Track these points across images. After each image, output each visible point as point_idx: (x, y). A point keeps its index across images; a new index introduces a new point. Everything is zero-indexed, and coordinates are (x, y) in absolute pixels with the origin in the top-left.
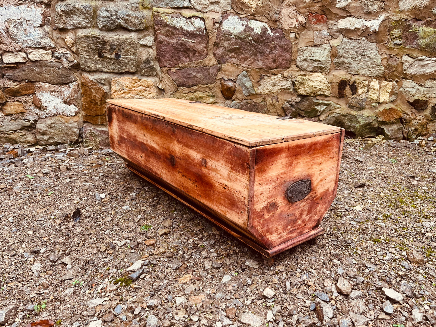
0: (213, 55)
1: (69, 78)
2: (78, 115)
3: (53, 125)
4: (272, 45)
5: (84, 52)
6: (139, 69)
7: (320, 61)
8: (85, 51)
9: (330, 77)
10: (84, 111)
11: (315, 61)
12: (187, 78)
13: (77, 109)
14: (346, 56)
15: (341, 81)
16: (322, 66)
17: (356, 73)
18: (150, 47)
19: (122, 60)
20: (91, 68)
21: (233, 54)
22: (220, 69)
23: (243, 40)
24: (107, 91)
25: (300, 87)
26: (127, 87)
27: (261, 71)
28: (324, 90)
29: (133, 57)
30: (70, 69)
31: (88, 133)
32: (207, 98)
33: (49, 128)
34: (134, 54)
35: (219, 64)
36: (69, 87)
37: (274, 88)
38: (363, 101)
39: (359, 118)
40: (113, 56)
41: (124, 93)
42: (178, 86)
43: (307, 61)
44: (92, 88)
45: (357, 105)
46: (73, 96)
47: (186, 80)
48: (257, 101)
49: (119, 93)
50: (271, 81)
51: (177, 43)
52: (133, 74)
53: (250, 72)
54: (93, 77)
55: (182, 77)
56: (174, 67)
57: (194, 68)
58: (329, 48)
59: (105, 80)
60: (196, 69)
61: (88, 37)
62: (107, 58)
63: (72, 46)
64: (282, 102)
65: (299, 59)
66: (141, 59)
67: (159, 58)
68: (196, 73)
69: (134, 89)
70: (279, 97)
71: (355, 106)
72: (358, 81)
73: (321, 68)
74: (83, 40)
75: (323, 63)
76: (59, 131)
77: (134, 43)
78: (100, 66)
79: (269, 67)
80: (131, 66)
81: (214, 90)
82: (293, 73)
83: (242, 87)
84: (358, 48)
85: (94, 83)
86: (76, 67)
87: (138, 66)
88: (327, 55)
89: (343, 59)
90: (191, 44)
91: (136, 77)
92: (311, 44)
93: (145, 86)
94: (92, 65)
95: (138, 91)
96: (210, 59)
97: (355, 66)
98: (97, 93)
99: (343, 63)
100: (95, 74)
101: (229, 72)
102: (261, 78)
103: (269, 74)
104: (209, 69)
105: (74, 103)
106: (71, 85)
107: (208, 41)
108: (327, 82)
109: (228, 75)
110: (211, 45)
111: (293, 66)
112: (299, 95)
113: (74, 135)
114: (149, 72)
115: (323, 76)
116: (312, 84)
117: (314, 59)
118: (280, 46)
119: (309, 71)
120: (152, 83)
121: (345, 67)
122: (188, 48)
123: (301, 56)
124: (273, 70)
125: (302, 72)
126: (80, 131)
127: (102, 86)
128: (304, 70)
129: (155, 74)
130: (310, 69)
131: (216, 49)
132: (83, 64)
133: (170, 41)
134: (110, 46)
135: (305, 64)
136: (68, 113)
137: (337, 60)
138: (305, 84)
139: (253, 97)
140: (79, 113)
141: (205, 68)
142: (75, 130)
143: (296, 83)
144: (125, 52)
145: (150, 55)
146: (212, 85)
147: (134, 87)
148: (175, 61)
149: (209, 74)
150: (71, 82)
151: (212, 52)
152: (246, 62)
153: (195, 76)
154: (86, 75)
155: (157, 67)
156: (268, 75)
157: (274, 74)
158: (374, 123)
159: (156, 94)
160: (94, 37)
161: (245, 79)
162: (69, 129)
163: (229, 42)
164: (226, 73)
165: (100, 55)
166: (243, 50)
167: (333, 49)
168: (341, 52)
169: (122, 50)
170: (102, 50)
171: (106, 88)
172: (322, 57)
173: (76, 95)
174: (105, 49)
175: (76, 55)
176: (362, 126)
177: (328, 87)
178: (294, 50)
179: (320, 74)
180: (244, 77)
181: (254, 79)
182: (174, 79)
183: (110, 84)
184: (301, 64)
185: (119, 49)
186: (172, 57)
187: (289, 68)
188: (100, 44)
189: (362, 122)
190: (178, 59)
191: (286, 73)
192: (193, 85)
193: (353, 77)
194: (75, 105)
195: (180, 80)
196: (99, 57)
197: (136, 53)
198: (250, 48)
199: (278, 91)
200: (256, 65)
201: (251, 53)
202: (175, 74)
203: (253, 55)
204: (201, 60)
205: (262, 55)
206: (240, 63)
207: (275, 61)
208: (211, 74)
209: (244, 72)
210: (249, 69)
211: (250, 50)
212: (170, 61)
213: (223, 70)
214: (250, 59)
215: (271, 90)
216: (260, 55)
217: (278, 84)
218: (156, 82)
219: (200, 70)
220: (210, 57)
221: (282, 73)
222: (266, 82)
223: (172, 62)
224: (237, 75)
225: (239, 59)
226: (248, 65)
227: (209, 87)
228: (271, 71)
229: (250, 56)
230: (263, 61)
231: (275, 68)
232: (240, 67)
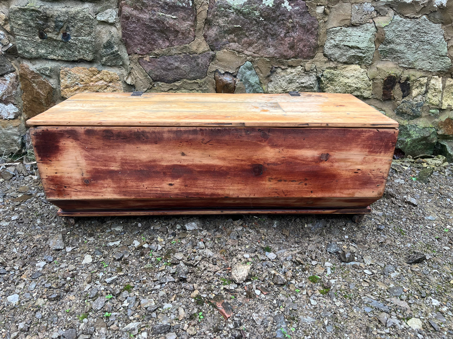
0: (203, 38)
1: (4, 67)
2: (19, 117)
4: (289, 24)
5: (21, 32)
6: (98, 56)
7: (358, 48)
8: (22, 30)
9: (373, 71)
10: (26, 113)
11: (352, 47)
12: (165, 69)
13: (17, 110)
14: (398, 41)
15: (388, 77)
16: (361, 55)
17: (410, 67)
18: (112, 24)
19: (73, 43)
20: (31, 54)
21: (232, 36)
22: (213, 58)
23: (246, 17)
24: (54, 86)
25: (328, 85)
26: (82, 81)
27: (272, 62)
28: (362, 90)
29: (88, 38)
30: (4, 55)
34: (89, 34)
35: (212, 50)
36: (5, 80)
37: (290, 85)
38: (418, 106)
39: (410, 129)
40: (60, 37)
41: (78, 89)
42: (155, 81)
43: (340, 48)
44: (34, 82)
45: (409, 111)
46: (11, 93)
47: (164, 73)
49: (72, 89)
50: (287, 77)
51: (150, 19)
52: (91, 62)
53: (257, 63)
54: (34, 67)
55: (159, 69)
56: (148, 54)
57: (176, 56)
58: (374, 29)
59: (51, 71)
60: (179, 57)
61: (24, 10)
62: (51, 39)
63: (5, 24)
65: (328, 45)
66: (101, 42)
67: (126, 41)
68: (179, 63)
69: (92, 83)
71: (405, 113)
72: (413, 78)
73: (360, 58)
74: (18, 14)
75: (363, 51)
77: (88, 18)
78: (43, 51)
79: (284, 56)
80: (86, 51)
81: (206, 87)
82: (318, 65)
83: (244, 83)
84: (415, 31)
85: (36, 75)
86: (12, 53)
87: (95, 52)
88: (370, 40)
89: (392, 46)
90: (172, 22)
91: (94, 67)
92: (347, 22)
93: (108, 80)
94: (33, 50)
95: (98, 88)
96: (199, 44)
97: (410, 56)
98: (41, 89)
99: (392, 51)
100: (37, 62)
101: (226, 61)
102: (273, 72)
103: (284, 65)
104: (198, 58)
105: (13, 101)
106: (7, 77)
107: (196, 18)
108: (367, 79)
109: (225, 67)
110: (200, 24)
111: (319, 55)
113: (14, 145)
114: (111, 60)
115: (362, 70)
116: (346, 81)
117: (350, 45)
118: (300, 26)
119: (341, 63)
120: (117, 76)
121: (394, 58)
122: (167, 28)
123: (332, 41)
124: (290, 60)
125: (331, 63)
126: (22, 139)
127: (47, 78)
128: (335, 61)
129: (121, 63)
130: (344, 59)
131: (208, 29)
132: (20, 49)
133: (140, 16)
134: (55, 22)
135: (337, 53)
136: (5, 115)
137: (384, 46)
138: (336, 81)
140: (21, 115)
141: (191, 56)
142: (16, 138)
143: (322, 79)
144: (77, 31)
145: (112, 36)
146: (203, 80)
147: (92, 81)
148: (149, 46)
149: (198, 64)
150: (7, 73)
151: (201, 33)
152: (250, 49)
153: (177, 68)
154: (26, 64)
155: (124, 53)
156: (283, 67)
157: (292, 67)
158: (432, 137)
159: (122, 91)
160: (33, 10)
161: (249, 73)
162: (8, 136)
163: (226, 19)
164: (222, 63)
165: (42, 36)
166: (247, 31)
167: (379, 31)
168: (390, 35)
169: (71, 28)
170: (44, 29)
171: (52, 82)
172: (363, 42)
173: (14, 91)
174: (48, 27)
175: (11, 37)
176: (414, 141)
177: (369, 86)
178: (322, 31)
179: (358, 67)
180: (247, 70)
181: (262, 73)
182: (148, 71)
183: (58, 76)
184: (330, 52)
185: (68, 28)
186: (144, 39)
187: (312, 57)
188: (41, 19)
189: (415, 135)
190: (153, 43)
191: (308, 66)
192: (175, 80)
193: (406, 71)
194: (14, 105)
195: (156, 73)
196: (41, 38)
197: (91, 33)
198: (257, 28)
199: (296, 89)
200: (265, 53)
201: (259, 35)
202: (149, 63)
203: (261, 38)
204: (186, 45)
205: (274, 39)
206: (243, 49)
207: (292, 47)
208: (200, 65)
209: (248, 62)
210: (255, 58)
211: (256, 31)
212: (141, 45)
213: (217, 59)
214: (256, 45)
215: (286, 89)
216: (272, 39)
217: (296, 80)
218: (123, 74)
219: (184, 59)
220: (199, 40)
221: (302, 64)
222: (280, 77)
223: (144, 47)
224: (238, 66)
225: (240, 43)
226: (254, 53)
227: (199, 82)
228: (287, 62)
229: (256, 39)
230: (275, 47)
231: (292, 58)
232: (241, 56)
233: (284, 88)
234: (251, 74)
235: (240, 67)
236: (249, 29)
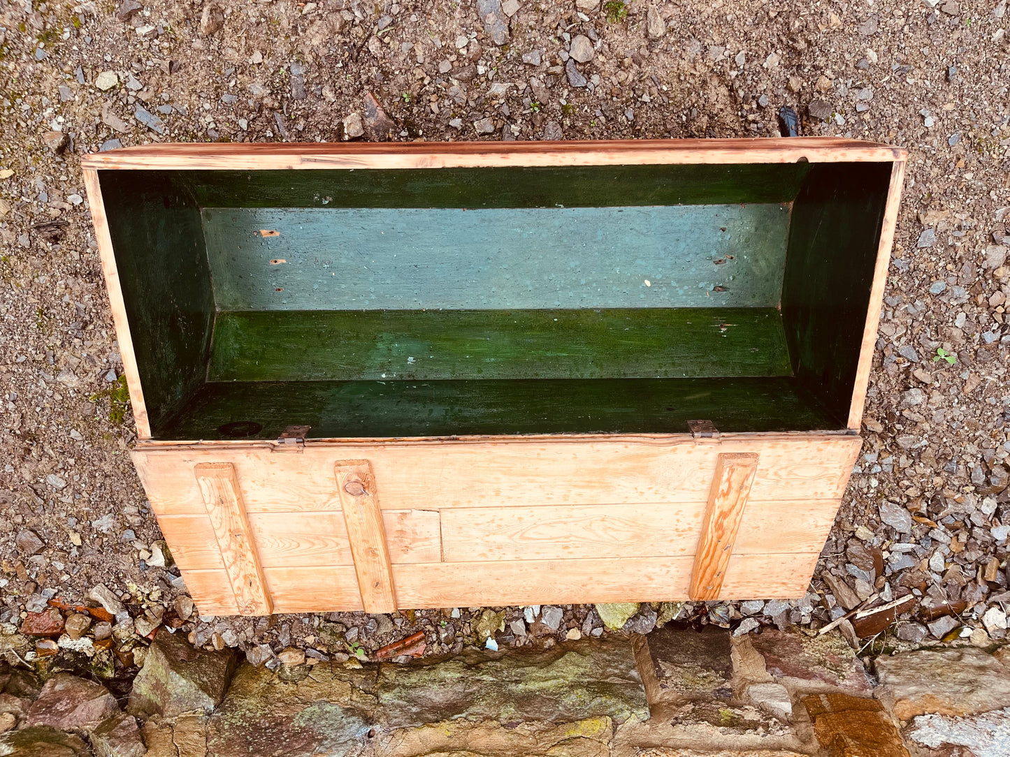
2: (904, 724)
3: (967, 688)
10: (885, 721)
13: (914, 735)
31: (850, 671)
33: (976, 681)
76: (940, 675)
113: (892, 667)
126: (877, 680)
142: (892, 678)
162: (911, 680)
194: (927, 746)
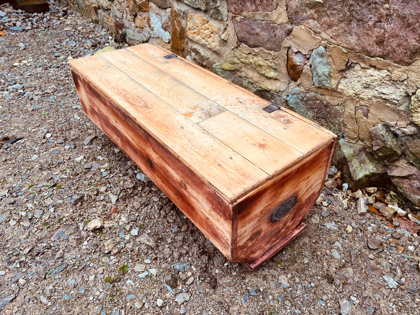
0: (285, 8)
1: (166, 3)
2: (170, 43)
4: (382, 11)
6: (208, 8)
21: (313, 12)
22: (289, 33)
24: (184, 27)
26: (198, 27)
27: (350, 55)
32: (267, 68)
35: (290, 24)
36: (166, 13)
37: (367, 90)
41: (195, 33)
42: (240, 41)
44: (175, 20)
46: (168, 23)
47: (248, 36)
48: (332, 102)
49: (192, 32)
50: (364, 78)
52: (204, 12)
53: (331, 51)
54: (178, 7)
55: (244, 31)
56: (239, 14)
57: (259, 21)
59: (184, 13)
60: (261, 24)
64: (375, 122)
68: (260, 30)
69: (202, 31)
70: (372, 110)
79: (367, 50)
80: (201, 2)
81: (278, 61)
82: (413, 76)
87: (207, 4)
91: (205, 17)
93: (211, 31)
95: (205, 35)
96: (280, 14)
98: (178, 26)
101: (301, 40)
102: (349, 67)
103: (364, 63)
104: (277, 28)
105: (169, 30)
106: (167, 11)
109: (299, 46)
112: (412, 123)
114: (215, 14)
118: (399, 16)
120: (216, 29)
124: (374, 59)
127: (182, 19)
129: (220, 18)
136: (164, 39)
139: (326, 92)
141: (271, 25)
143: (413, 98)
146: (276, 53)
147: (202, 29)
148: (240, 6)
149: (275, 35)
150: (167, 8)
151: (284, 2)
152: (329, 31)
153: (258, 34)
154: (174, 4)
155: (224, 9)
156: (363, 65)
157: (375, 67)
159: (218, 44)
161: (319, 59)
164: (296, 40)
166: (329, 8)
171: (184, 22)
180: (318, 56)
181: (335, 64)
182: (236, 31)
183: (187, 18)
187: (409, 64)
190: (243, 4)
191: (398, 72)
192: (255, 46)
195: (242, 34)
198: (341, 7)
199: (373, 99)
200: (344, 41)
201: (342, 17)
202: (239, 23)
203: (344, 21)
204: (268, 12)
205: (360, 25)
206: (321, 30)
207: (380, 42)
208: (277, 37)
209: (321, 47)
210: (330, 44)
211: (340, 11)
212: (235, 4)
213: (293, 35)
214: (336, 28)
215: (359, 93)
216: (357, 25)
217: (375, 87)
218: (220, 29)
219: (265, 27)
220: (281, 9)
221: (390, 68)
222: (355, 76)
223: (237, 7)
224: (311, 49)
225: (320, 22)
226: (331, 37)
227: (272, 54)
228: (369, 60)
229: (337, 22)
230: (359, 37)
231: (378, 56)
232: (317, 37)
233: (357, 91)
234: (321, 62)
235: (313, 50)
236: (331, 7)
